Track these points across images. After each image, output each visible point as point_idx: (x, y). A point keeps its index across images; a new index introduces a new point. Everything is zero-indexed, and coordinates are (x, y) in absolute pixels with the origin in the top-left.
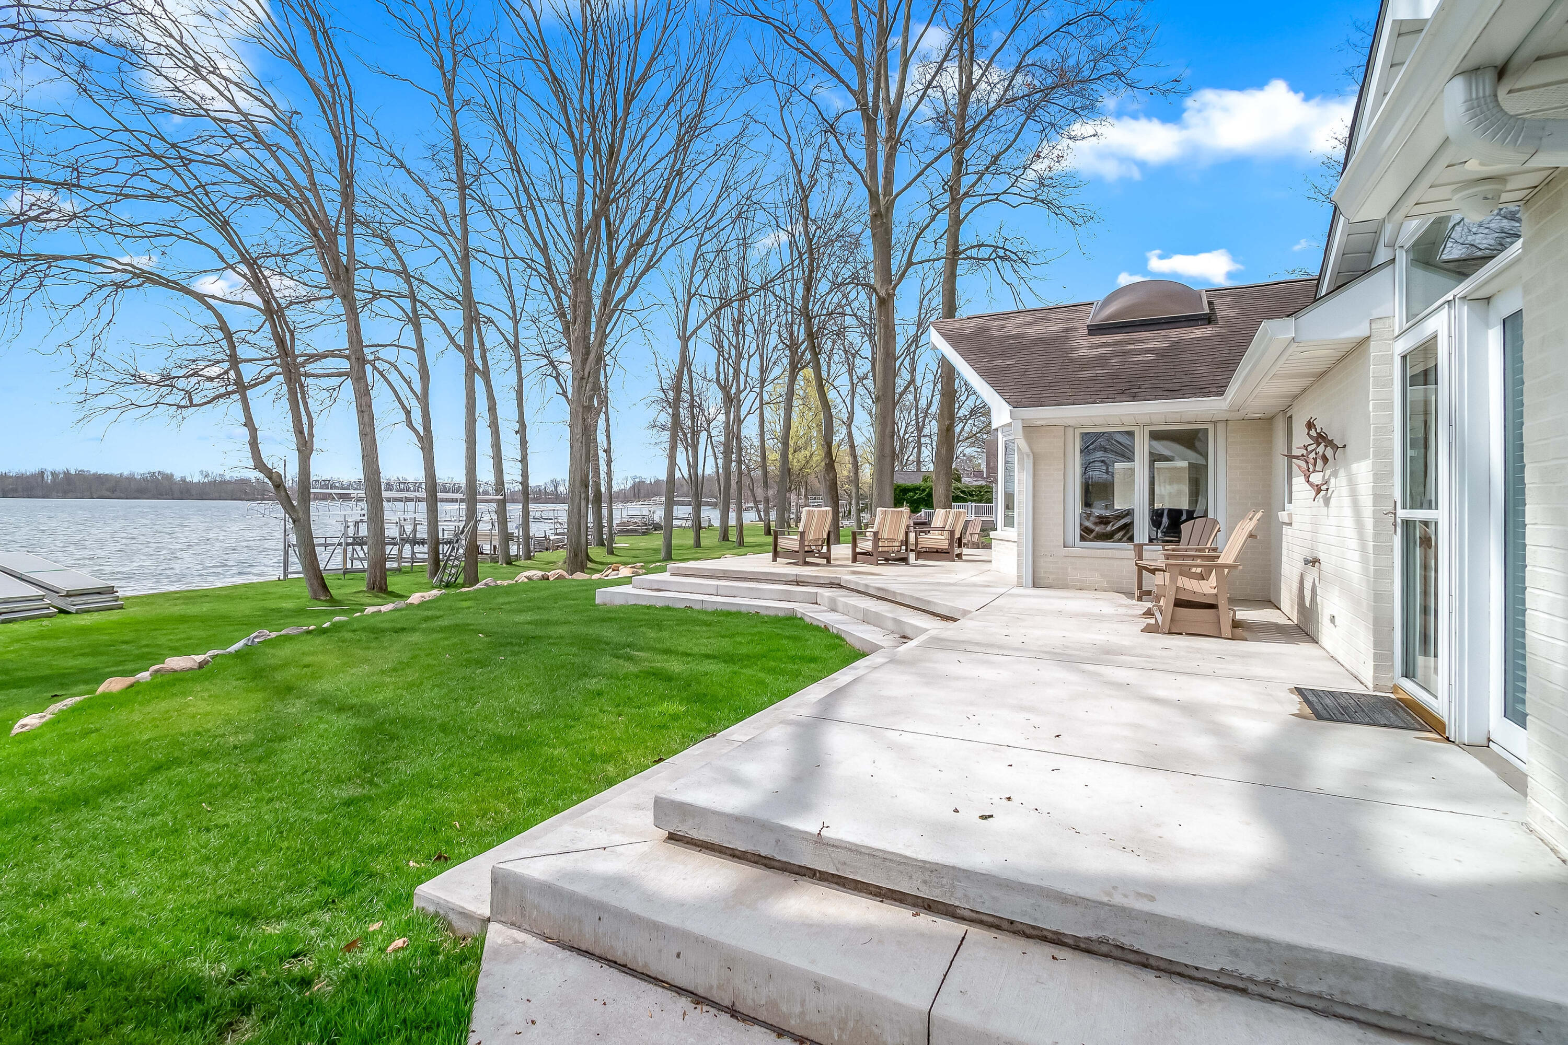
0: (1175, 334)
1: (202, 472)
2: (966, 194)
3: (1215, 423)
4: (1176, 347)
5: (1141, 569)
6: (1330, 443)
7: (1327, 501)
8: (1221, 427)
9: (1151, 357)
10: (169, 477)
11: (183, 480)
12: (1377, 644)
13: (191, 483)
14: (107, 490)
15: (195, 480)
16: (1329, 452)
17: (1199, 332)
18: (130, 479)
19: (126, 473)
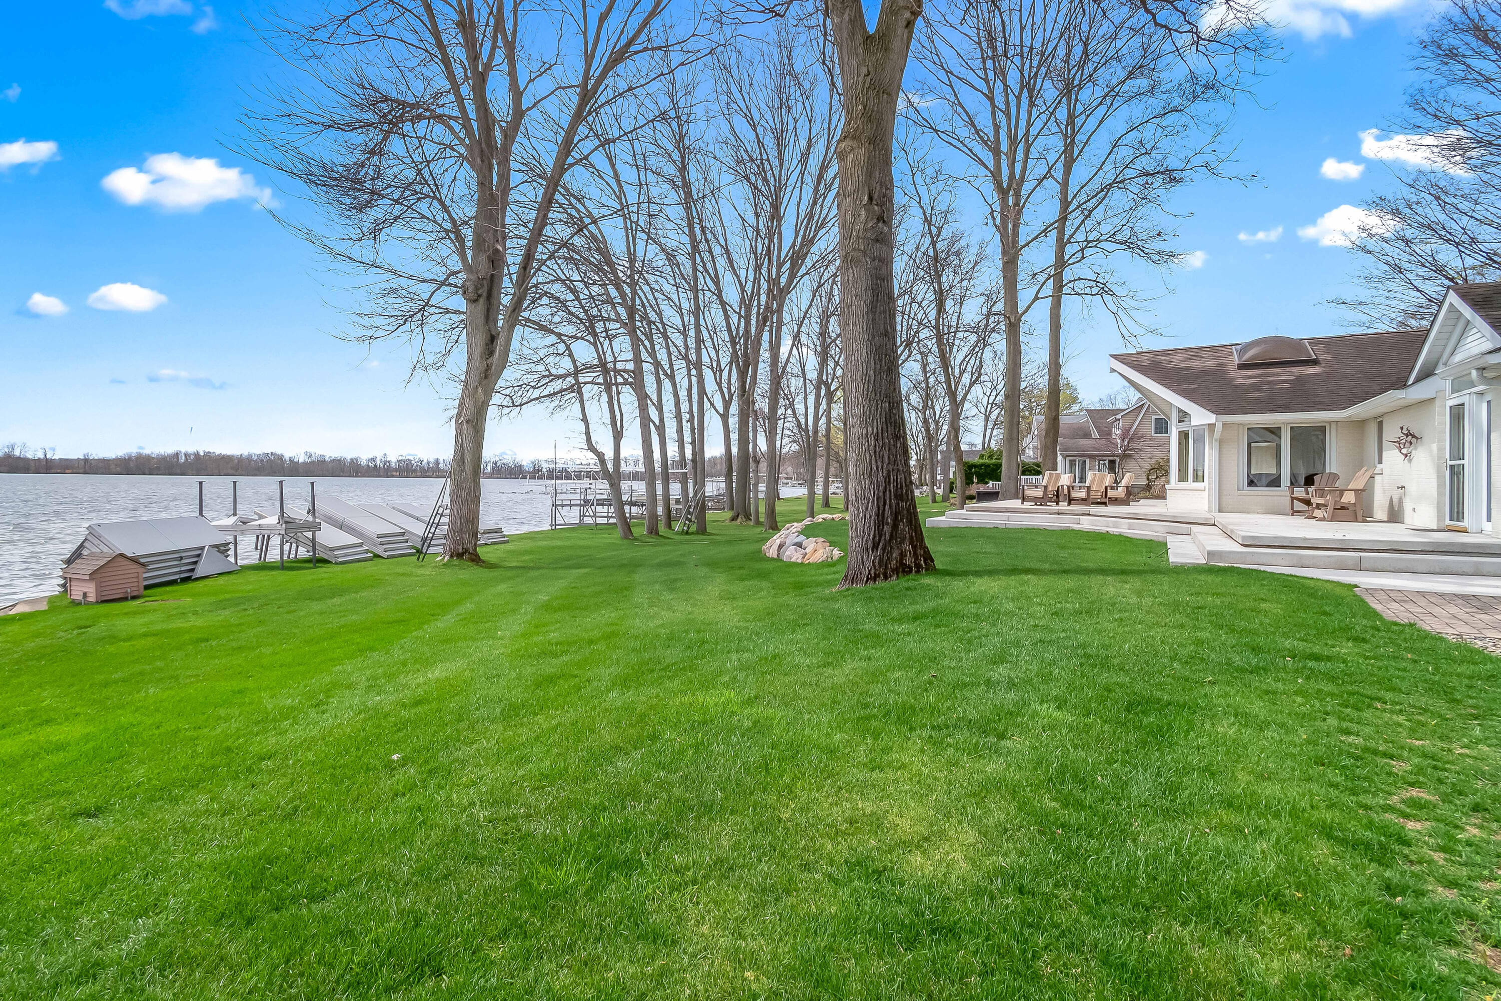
0: (1298, 370)
1: (306, 453)
2: (1069, 242)
3: (1330, 423)
4: (1300, 380)
5: (1293, 499)
6: (1413, 436)
7: (1410, 461)
8: (1334, 426)
9: (1287, 385)
10: (281, 457)
11: (291, 460)
12: (1438, 511)
13: (298, 463)
14: (232, 468)
15: (301, 460)
16: (1414, 440)
17: (1311, 370)
18: (249, 458)
19: (245, 453)
